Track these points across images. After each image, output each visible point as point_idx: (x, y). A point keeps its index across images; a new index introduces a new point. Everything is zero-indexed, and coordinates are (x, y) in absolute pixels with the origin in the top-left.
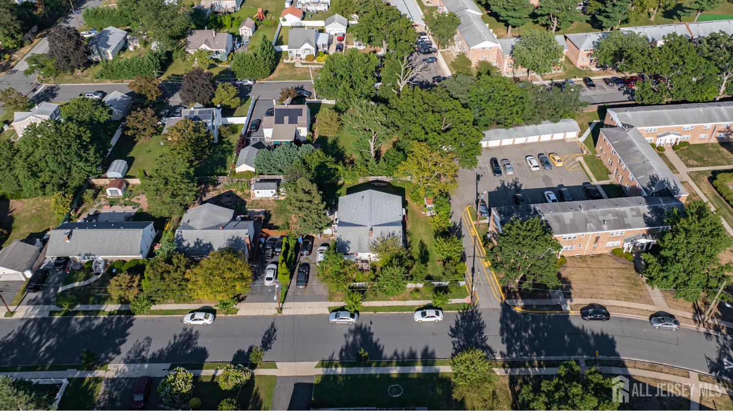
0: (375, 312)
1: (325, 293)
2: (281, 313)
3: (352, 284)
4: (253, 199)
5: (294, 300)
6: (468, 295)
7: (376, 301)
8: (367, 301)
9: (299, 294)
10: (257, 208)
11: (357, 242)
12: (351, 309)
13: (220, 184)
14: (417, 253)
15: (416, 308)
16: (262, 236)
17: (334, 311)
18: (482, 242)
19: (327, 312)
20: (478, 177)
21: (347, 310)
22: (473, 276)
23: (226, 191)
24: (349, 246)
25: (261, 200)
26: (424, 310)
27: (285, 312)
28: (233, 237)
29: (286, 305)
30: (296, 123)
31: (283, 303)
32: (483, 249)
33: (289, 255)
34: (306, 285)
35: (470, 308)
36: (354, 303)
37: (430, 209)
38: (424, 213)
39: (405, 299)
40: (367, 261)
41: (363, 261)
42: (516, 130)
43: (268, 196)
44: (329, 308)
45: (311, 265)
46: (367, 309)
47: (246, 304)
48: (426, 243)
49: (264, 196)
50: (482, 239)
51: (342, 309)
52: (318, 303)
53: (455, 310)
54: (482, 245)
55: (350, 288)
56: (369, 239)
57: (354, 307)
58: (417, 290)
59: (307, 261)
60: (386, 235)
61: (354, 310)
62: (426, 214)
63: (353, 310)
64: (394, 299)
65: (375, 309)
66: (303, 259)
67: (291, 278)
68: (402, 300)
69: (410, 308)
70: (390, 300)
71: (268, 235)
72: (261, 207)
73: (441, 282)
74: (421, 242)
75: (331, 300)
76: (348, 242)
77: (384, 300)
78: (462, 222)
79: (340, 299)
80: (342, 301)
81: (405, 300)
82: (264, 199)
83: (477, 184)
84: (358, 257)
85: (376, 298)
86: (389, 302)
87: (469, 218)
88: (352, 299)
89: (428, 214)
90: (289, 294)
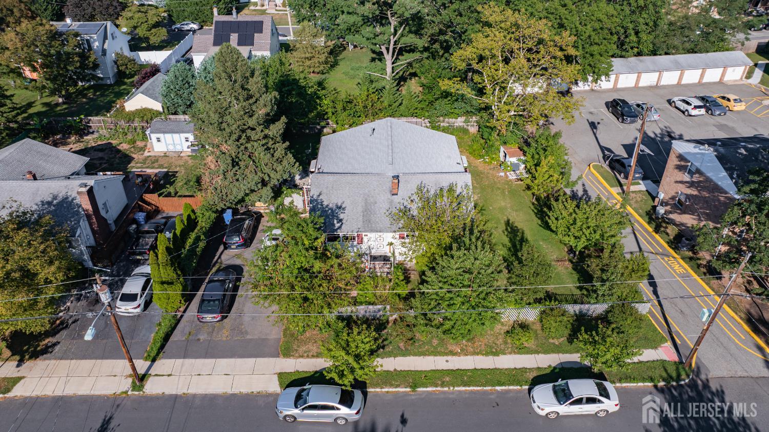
0: (414, 386)
1: (275, 333)
2: (141, 388)
3: (347, 310)
4: (149, 154)
5: (185, 353)
6: (663, 340)
7: (415, 355)
8: (389, 355)
9: (202, 337)
10: (153, 168)
11: (360, 209)
12: (342, 375)
13: (93, 133)
14: (504, 245)
15: (531, 376)
16: (141, 210)
17: (292, 384)
18: (649, 223)
19: (274, 387)
20: (593, 126)
21: (331, 382)
22: (655, 293)
23: (99, 143)
24: (341, 216)
25: (165, 155)
26: (560, 382)
27: (152, 387)
28: (55, 198)
29: (163, 365)
30: (252, 44)
31: (154, 360)
32: (657, 236)
33: (190, 241)
34: (224, 318)
35: (683, 376)
36: (351, 360)
37: (514, 168)
38: (502, 174)
39: (493, 351)
40: (385, 259)
41: (374, 258)
42: (641, 61)
43: (179, 148)
44: (280, 375)
45: (246, 269)
46: (390, 378)
47: (53, 362)
48: (519, 225)
49: (171, 148)
50: (647, 218)
51: (318, 378)
52: (251, 361)
53: (644, 380)
54: (650, 230)
55: (340, 318)
56: (391, 202)
57: (352, 370)
58: (524, 326)
59: (238, 262)
60: (432, 192)
61: (351, 378)
62: (507, 176)
63: (348, 380)
64: (465, 352)
65: (415, 379)
66: (229, 256)
67: (188, 299)
68: (487, 354)
69: (513, 376)
70: (452, 353)
71: (157, 211)
72: (161, 166)
73: (585, 307)
74: (508, 223)
75: (287, 353)
76: (340, 208)
77: (436, 353)
78: (587, 188)
79: (314, 349)
80: (318, 355)
81: (496, 354)
82: (171, 155)
83: (595, 134)
84: (364, 247)
85: (412, 347)
86: (449, 358)
87: (601, 184)
88: (346, 348)
89: (512, 176)
90: (176, 336)
